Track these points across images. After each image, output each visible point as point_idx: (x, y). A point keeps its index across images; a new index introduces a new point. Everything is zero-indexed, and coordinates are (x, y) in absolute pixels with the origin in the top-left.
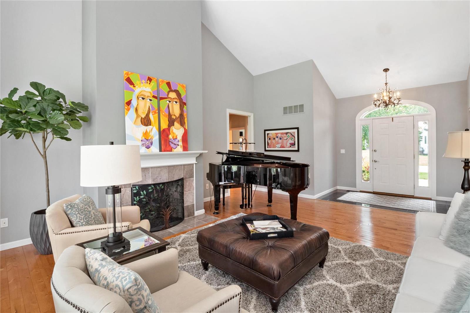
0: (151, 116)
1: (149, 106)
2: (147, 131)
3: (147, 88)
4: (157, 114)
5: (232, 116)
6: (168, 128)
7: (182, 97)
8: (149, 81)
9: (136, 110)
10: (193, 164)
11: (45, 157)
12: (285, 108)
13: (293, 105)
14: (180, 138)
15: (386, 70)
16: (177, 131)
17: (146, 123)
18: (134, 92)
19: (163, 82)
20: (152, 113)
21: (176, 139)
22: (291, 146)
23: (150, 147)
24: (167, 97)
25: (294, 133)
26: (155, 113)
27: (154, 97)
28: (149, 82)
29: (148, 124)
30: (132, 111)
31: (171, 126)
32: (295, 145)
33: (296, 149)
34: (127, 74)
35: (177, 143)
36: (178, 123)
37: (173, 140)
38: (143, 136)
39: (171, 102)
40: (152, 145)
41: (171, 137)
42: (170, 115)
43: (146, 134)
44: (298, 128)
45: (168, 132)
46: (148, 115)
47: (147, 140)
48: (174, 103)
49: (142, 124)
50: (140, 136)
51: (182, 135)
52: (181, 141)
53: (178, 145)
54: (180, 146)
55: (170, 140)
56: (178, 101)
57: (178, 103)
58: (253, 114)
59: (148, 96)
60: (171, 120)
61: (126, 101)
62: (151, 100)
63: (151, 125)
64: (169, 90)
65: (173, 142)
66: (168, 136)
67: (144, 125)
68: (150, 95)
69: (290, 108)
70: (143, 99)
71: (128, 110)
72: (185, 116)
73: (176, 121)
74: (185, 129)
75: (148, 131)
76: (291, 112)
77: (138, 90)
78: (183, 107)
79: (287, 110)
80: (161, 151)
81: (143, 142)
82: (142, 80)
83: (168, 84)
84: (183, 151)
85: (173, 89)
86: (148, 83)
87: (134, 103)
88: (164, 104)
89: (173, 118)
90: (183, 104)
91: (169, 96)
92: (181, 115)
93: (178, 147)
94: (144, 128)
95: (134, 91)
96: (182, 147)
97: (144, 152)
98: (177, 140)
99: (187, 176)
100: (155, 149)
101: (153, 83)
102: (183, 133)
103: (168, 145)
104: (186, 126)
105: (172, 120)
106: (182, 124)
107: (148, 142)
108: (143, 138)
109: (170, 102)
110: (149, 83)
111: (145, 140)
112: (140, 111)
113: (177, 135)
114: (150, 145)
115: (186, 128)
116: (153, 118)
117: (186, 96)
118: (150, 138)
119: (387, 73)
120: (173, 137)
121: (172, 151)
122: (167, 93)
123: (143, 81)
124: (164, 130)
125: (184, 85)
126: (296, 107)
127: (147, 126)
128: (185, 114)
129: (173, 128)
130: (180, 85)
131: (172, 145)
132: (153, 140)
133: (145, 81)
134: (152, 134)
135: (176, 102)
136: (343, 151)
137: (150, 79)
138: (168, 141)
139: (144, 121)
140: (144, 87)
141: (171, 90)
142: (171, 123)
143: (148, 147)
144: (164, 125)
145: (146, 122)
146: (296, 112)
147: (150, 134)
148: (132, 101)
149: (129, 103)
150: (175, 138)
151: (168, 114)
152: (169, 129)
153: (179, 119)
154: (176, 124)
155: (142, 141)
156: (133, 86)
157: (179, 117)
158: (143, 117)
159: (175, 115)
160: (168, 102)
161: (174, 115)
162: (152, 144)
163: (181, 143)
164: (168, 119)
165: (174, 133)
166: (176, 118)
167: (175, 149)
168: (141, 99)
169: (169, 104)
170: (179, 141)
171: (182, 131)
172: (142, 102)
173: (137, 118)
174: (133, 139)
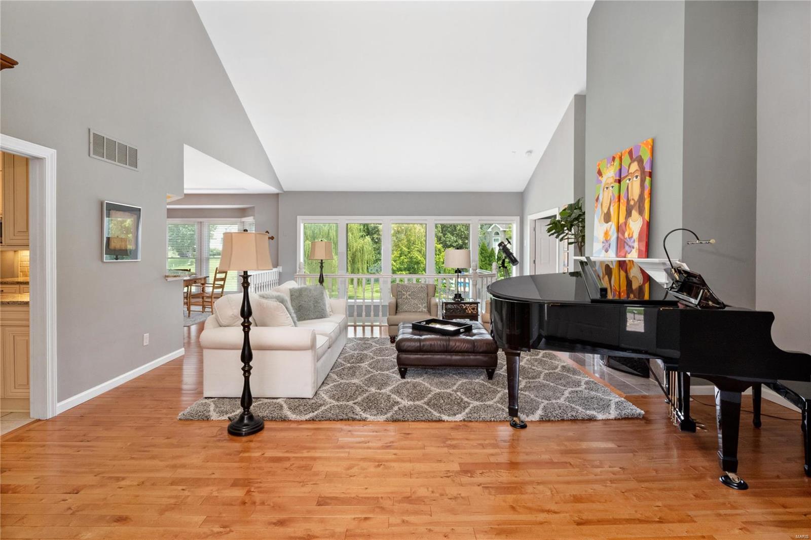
0: (612, 210)
1: (611, 196)
2: (607, 230)
7: (645, 163)
8: (613, 161)
9: (602, 205)
14: (636, 236)
16: (635, 225)
17: (607, 220)
18: (602, 184)
19: (625, 153)
20: (612, 204)
21: (632, 237)
24: (628, 174)
27: (616, 181)
28: (613, 163)
29: (609, 221)
30: (599, 207)
31: (628, 218)
35: (633, 244)
36: (636, 210)
37: (628, 239)
38: (604, 236)
41: (626, 235)
42: (628, 201)
43: (606, 233)
45: (625, 227)
46: (609, 209)
47: (607, 241)
48: (635, 179)
49: (604, 221)
50: (602, 237)
51: (639, 231)
52: (637, 240)
53: (633, 248)
54: (635, 248)
55: (625, 240)
56: (639, 174)
57: (639, 177)
59: (611, 183)
62: (612, 187)
64: (630, 161)
66: (624, 233)
67: (606, 223)
68: (612, 181)
70: (607, 188)
71: (597, 207)
72: (646, 197)
73: (635, 208)
74: (643, 219)
77: (604, 180)
78: (645, 180)
80: (617, 256)
81: (604, 244)
82: (607, 165)
84: (638, 258)
85: (634, 157)
86: (612, 165)
87: (601, 198)
89: (631, 204)
90: (644, 176)
91: (630, 172)
92: (641, 197)
93: (633, 250)
94: (606, 226)
95: (601, 182)
96: (637, 251)
97: (603, 256)
98: (632, 240)
100: (612, 253)
101: (617, 162)
102: (641, 226)
103: (623, 248)
104: (646, 213)
105: (630, 208)
106: (641, 211)
107: (607, 244)
108: (604, 239)
109: (630, 179)
111: (605, 242)
112: (604, 205)
113: (633, 232)
114: (608, 248)
115: (646, 217)
117: (651, 160)
118: (609, 239)
121: (626, 257)
122: (627, 168)
124: (621, 225)
125: (649, 140)
128: (646, 192)
129: (630, 221)
130: (644, 144)
131: (627, 248)
132: (611, 240)
133: (610, 165)
134: (611, 232)
135: (637, 177)
137: (614, 159)
138: (623, 242)
139: (606, 217)
141: (633, 161)
142: (629, 214)
143: (607, 251)
144: (622, 220)
145: (608, 217)
147: (609, 234)
148: (600, 196)
149: (597, 200)
150: (630, 236)
151: (626, 201)
152: (625, 223)
153: (638, 203)
155: (603, 242)
157: (638, 200)
158: (606, 212)
160: (628, 181)
161: (633, 199)
162: (610, 246)
163: (636, 245)
164: (625, 208)
165: (630, 229)
166: (635, 204)
167: (629, 254)
168: (605, 189)
169: (628, 184)
170: (634, 241)
171: (640, 222)
172: (606, 193)
173: (602, 214)
174: (598, 240)
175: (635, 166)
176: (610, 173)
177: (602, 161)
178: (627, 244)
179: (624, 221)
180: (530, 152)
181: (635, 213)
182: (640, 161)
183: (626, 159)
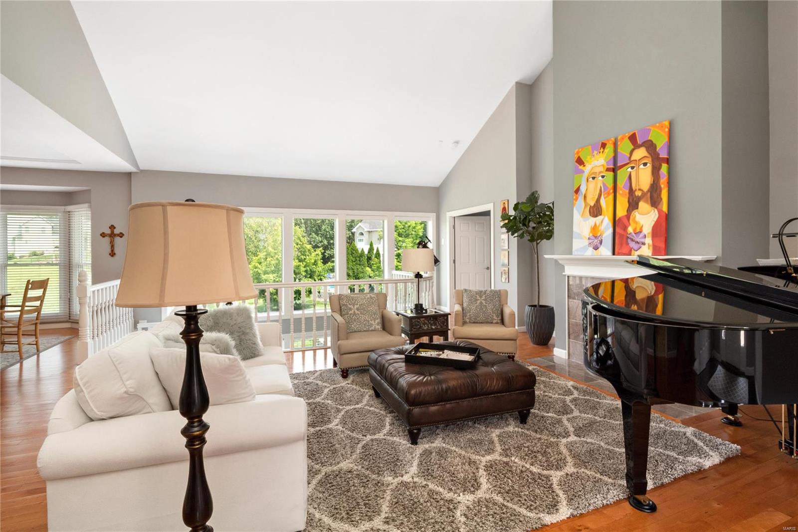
0: (603, 202)
1: (601, 187)
2: (595, 225)
3: (599, 160)
4: (611, 197)
6: (626, 216)
7: (658, 149)
8: (602, 148)
9: (585, 197)
14: (647, 229)
16: (645, 219)
17: (596, 214)
18: (584, 174)
19: (623, 138)
20: (604, 195)
21: (641, 232)
23: (598, 248)
24: (629, 161)
26: (609, 194)
27: (608, 170)
28: (602, 150)
29: (598, 215)
30: (581, 199)
31: (633, 210)
34: (578, 153)
35: (643, 240)
36: (646, 202)
37: (634, 235)
38: (591, 232)
39: (635, 168)
40: (601, 244)
41: (630, 229)
42: (631, 191)
43: (594, 228)
45: (627, 221)
46: (598, 201)
47: (596, 237)
48: (642, 166)
49: (590, 215)
50: (587, 232)
51: (652, 225)
52: (650, 235)
53: (644, 244)
54: (647, 245)
55: (628, 236)
56: (649, 161)
57: (648, 164)
59: (600, 172)
60: (633, 200)
61: (575, 188)
62: (603, 177)
63: (601, 215)
64: (632, 147)
65: (634, 239)
66: (625, 228)
67: (593, 217)
68: (602, 170)
70: (593, 178)
71: (577, 199)
72: (662, 186)
73: (643, 199)
74: (660, 212)
75: (598, 224)
77: (587, 169)
78: (660, 168)
80: (614, 254)
81: (591, 241)
82: (593, 152)
83: (633, 138)
84: (653, 255)
85: (639, 143)
86: (601, 152)
87: (583, 189)
89: (637, 195)
91: (633, 158)
92: (655, 188)
93: (643, 247)
94: (592, 221)
95: (584, 172)
96: (651, 248)
97: (591, 254)
98: (641, 235)
100: (606, 251)
101: (609, 149)
102: (655, 219)
103: (624, 245)
104: (663, 204)
105: (635, 199)
106: (655, 202)
107: (596, 241)
108: (591, 235)
109: (632, 168)
110: (603, 152)
111: (593, 238)
112: (588, 198)
113: (642, 226)
114: (599, 245)
115: (664, 209)
116: (604, 202)
117: (668, 143)
118: (599, 235)
120: (635, 230)
121: (630, 255)
122: (629, 155)
123: (595, 152)
124: (620, 219)
125: (664, 122)
127: (596, 216)
128: (663, 181)
129: (636, 214)
130: (656, 127)
131: (632, 245)
132: (603, 236)
133: (597, 152)
134: (602, 227)
135: (645, 164)
137: (604, 145)
138: (625, 238)
139: (593, 210)
140: (596, 162)
141: (637, 146)
142: (633, 205)
143: (596, 248)
144: (621, 212)
145: (596, 211)
147: (600, 229)
148: (581, 187)
150: (638, 231)
151: (628, 191)
152: (628, 217)
153: (649, 193)
154: (642, 204)
155: (589, 239)
156: (582, 166)
157: (648, 191)
158: (592, 204)
159: (642, 188)
160: (630, 170)
161: (640, 190)
162: (601, 242)
163: (649, 241)
164: (627, 200)
165: (636, 223)
166: (644, 194)
167: (636, 251)
168: (591, 179)
169: (630, 172)
170: (645, 237)
171: (653, 216)
172: (592, 183)
173: (585, 207)
174: (580, 237)
175: (641, 153)
176: (598, 162)
177: (582, 148)
178: (632, 240)
179: (626, 213)
180: (457, 142)
181: (644, 205)
182: (650, 146)
183: (625, 147)
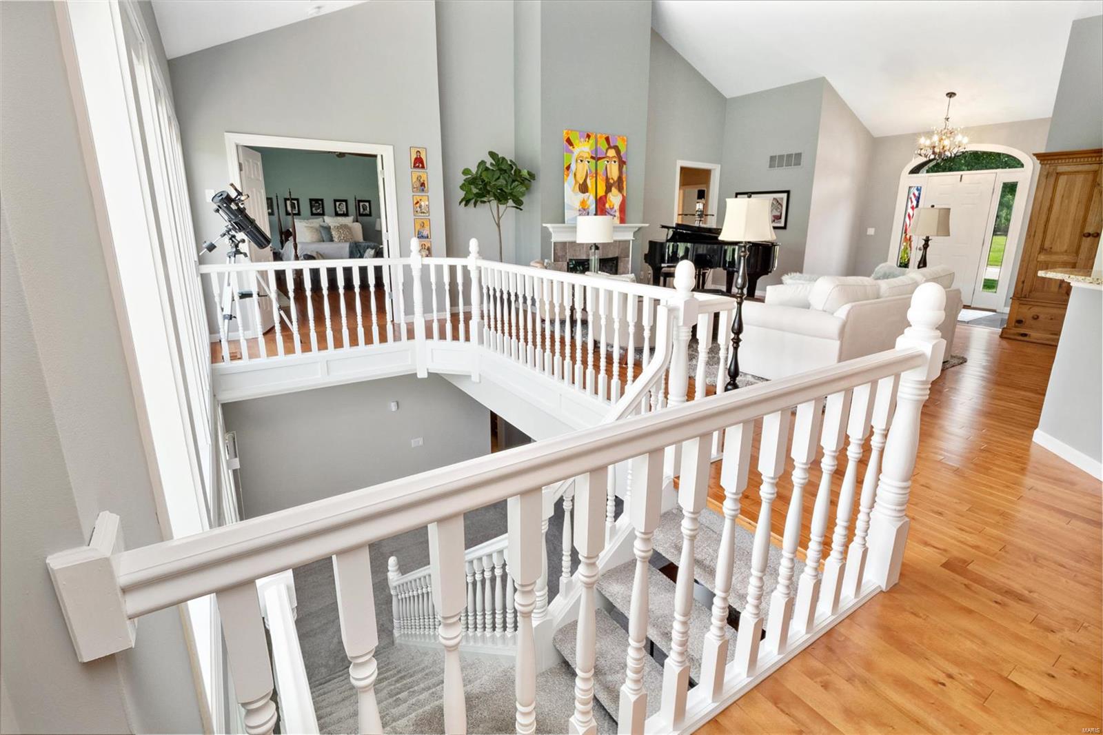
0: (589, 182)
1: (587, 170)
2: (584, 200)
3: (586, 147)
4: (594, 179)
5: (684, 170)
7: (622, 154)
8: (587, 138)
9: (575, 175)
10: (629, 241)
11: (498, 226)
12: (772, 158)
13: (785, 153)
14: (617, 207)
15: (951, 95)
16: (615, 199)
17: (583, 190)
18: (573, 154)
19: (601, 137)
20: (589, 177)
21: (613, 208)
22: (774, 221)
24: (605, 156)
25: (782, 199)
27: (592, 157)
28: (587, 140)
29: (586, 191)
30: (571, 176)
31: (609, 192)
32: (780, 218)
33: (782, 224)
34: (568, 133)
35: (614, 213)
36: (616, 188)
37: (609, 210)
38: (580, 204)
39: (610, 163)
41: (607, 206)
42: (607, 179)
43: (583, 203)
44: (788, 192)
45: (605, 200)
46: (585, 180)
47: (584, 210)
48: (613, 162)
49: (580, 191)
50: (577, 205)
51: (619, 204)
52: (618, 210)
53: (615, 216)
54: (617, 217)
55: (606, 210)
56: (617, 160)
57: (617, 163)
58: (720, 166)
59: (586, 158)
60: (608, 185)
62: (589, 162)
63: (588, 192)
64: (608, 147)
65: (609, 212)
66: (604, 205)
67: (581, 193)
68: (588, 156)
69: (781, 157)
70: (581, 161)
71: (568, 175)
72: (624, 179)
73: (614, 186)
74: (623, 195)
76: (780, 165)
77: (577, 151)
78: (622, 168)
79: (775, 161)
81: (580, 212)
82: (580, 139)
83: (607, 139)
84: (620, 224)
85: (612, 145)
86: (587, 142)
87: (573, 167)
88: (602, 163)
89: (611, 182)
90: (622, 163)
91: (608, 155)
92: (620, 179)
93: (615, 218)
94: (582, 196)
95: (572, 152)
96: (619, 219)
99: (622, 256)
101: (592, 141)
102: (621, 200)
104: (624, 191)
105: (610, 184)
106: (620, 189)
107: (584, 212)
108: (581, 207)
109: (608, 162)
111: (582, 210)
112: (578, 176)
113: (614, 203)
115: (625, 195)
117: (626, 153)
118: (586, 208)
119: (951, 99)
120: (610, 206)
122: (605, 151)
123: (582, 140)
124: (601, 198)
126: (789, 156)
127: (584, 193)
128: (624, 176)
129: (610, 195)
131: (608, 216)
132: (589, 209)
134: (589, 202)
135: (615, 162)
136: (871, 231)
137: (588, 136)
138: (604, 212)
139: (582, 188)
141: (610, 147)
142: (608, 189)
144: (601, 193)
145: (584, 188)
146: (789, 164)
148: (571, 165)
149: (568, 168)
150: (612, 206)
151: (605, 178)
152: (606, 196)
153: (617, 183)
154: (613, 189)
155: (579, 210)
157: (617, 181)
158: (581, 183)
160: (606, 162)
161: (612, 179)
162: (588, 214)
163: (617, 214)
164: (605, 184)
165: (611, 202)
166: (614, 183)
168: (579, 161)
169: (607, 165)
170: (615, 211)
171: (619, 198)
172: (580, 165)
173: (575, 184)
174: (571, 208)
175: (612, 153)
176: (583, 148)
179: (604, 194)
181: (614, 190)
182: (616, 148)
